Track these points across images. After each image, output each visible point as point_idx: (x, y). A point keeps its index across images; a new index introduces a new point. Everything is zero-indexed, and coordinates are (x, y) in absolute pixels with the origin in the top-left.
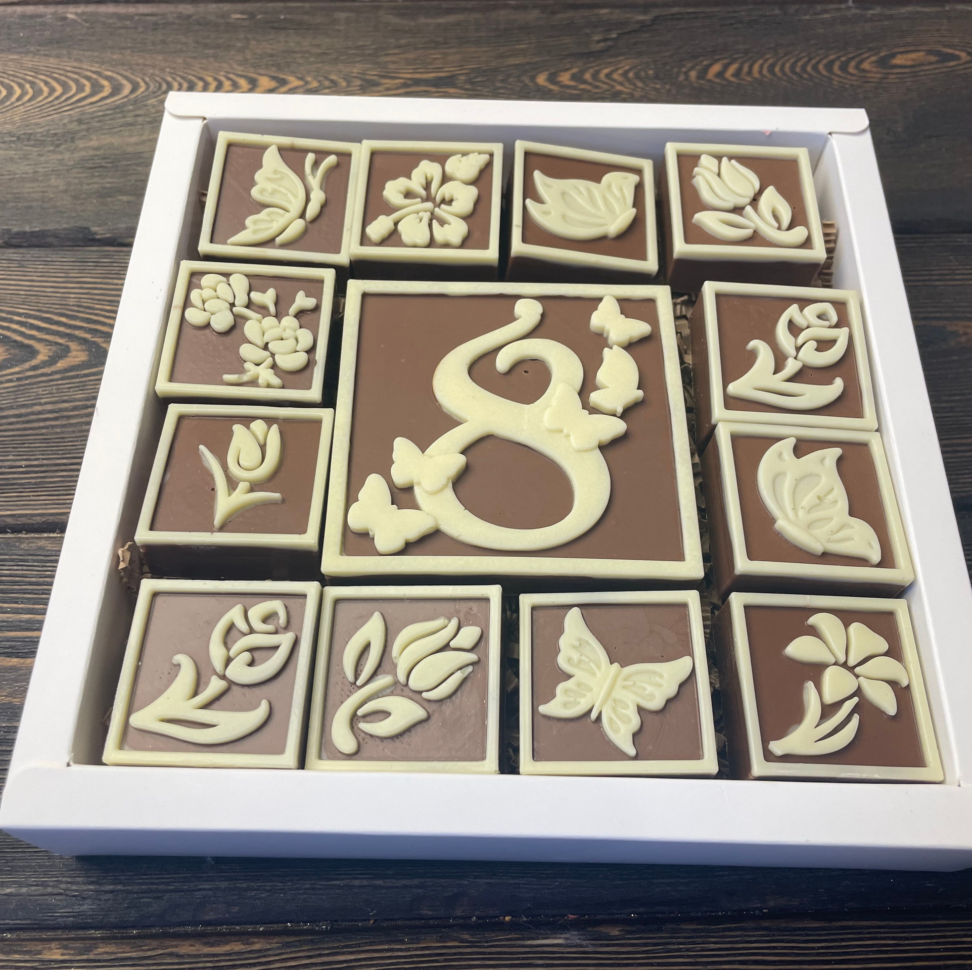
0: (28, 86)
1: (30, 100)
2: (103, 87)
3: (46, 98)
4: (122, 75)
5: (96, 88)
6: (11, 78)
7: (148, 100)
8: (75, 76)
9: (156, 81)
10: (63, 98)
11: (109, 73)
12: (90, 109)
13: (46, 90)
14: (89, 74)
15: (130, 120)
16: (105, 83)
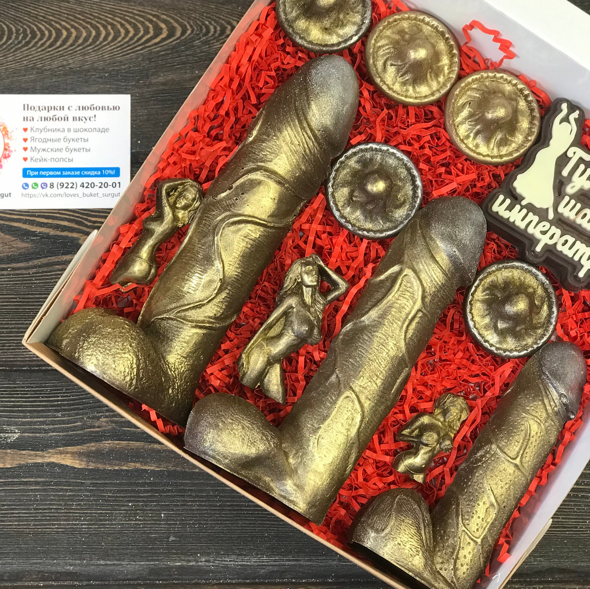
0: (109, 27)
1: (113, 40)
2: (162, 29)
3: (124, 38)
4: (173, 18)
5: (158, 31)
6: (97, 19)
7: (195, 41)
8: (141, 19)
9: (198, 24)
10: (136, 39)
11: (164, 17)
12: (155, 48)
13: (122, 31)
14: (151, 17)
15: (183, 59)
16: (163, 26)
